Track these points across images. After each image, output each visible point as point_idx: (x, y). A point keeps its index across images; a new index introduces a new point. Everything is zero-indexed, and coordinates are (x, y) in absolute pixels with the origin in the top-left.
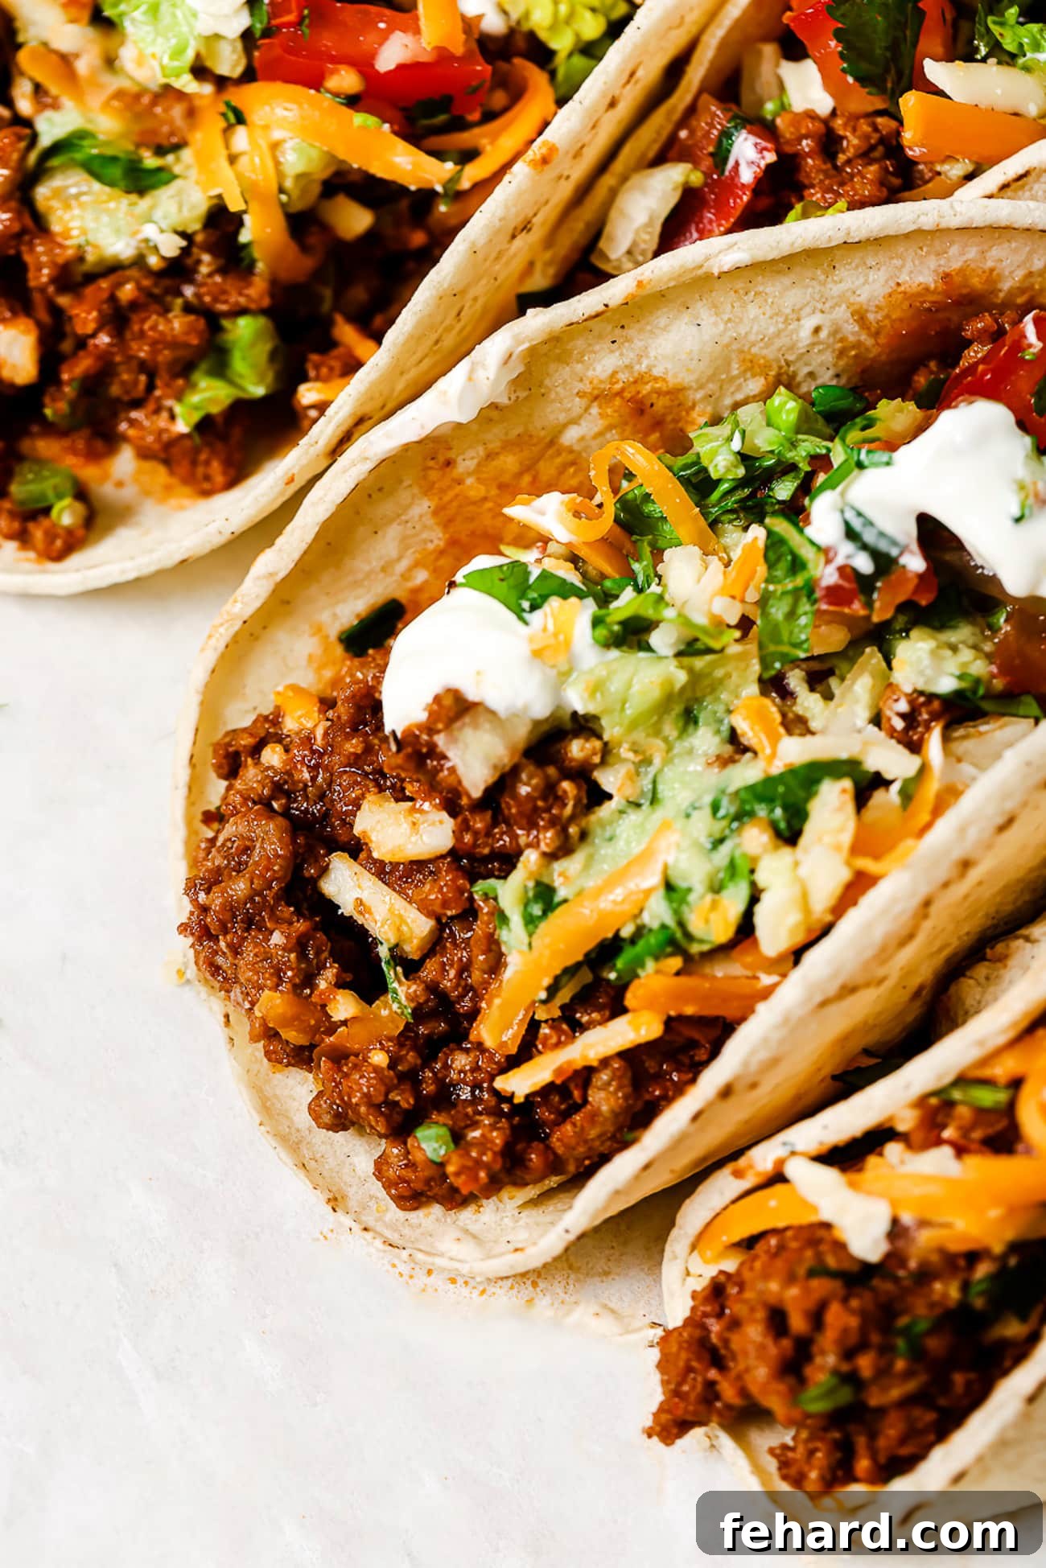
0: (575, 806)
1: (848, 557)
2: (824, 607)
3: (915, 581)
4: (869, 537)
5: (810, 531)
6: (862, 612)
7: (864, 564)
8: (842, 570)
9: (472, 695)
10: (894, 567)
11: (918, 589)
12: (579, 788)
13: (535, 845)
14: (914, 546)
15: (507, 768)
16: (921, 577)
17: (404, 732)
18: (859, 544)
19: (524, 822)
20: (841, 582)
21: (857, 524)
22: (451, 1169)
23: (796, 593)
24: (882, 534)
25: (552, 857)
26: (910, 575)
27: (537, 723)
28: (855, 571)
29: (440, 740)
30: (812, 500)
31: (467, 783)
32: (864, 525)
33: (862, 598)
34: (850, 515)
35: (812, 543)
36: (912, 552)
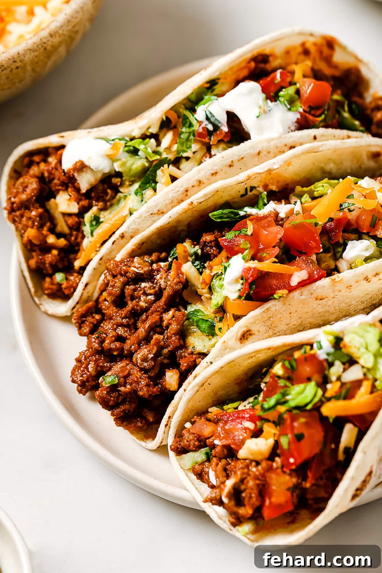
0: (110, 197)
1: (206, 125)
2: (197, 138)
3: (224, 134)
4: (212, 119)
5: (195, 116)
6: (208, 141)
7: (210, 127)
8: (203, 128)
9: (87, 163)
10: (219, 129)
11: (224, 137)
12: (112, 192)
13: (97, 205)
14: (225, 124)
15: (94, 185)
16: (226, 133)
17: (67, 171)
18: (210, 122)
19: (95, 199)
20: (203, 132)
21: (209, 115)
22: (63, 286)
23: (190, 133)
24: (216, 119)
25: (101, 210)
26: (223, 132)
27: (104, 174)
28: (207, 129)
29: (76, 174)
30: (197, 107)
31: (81, 188)
32: (211, 116)
33: (208, 137)
34: (208, 113)
35: (196, 119)
36: (224, 126)
